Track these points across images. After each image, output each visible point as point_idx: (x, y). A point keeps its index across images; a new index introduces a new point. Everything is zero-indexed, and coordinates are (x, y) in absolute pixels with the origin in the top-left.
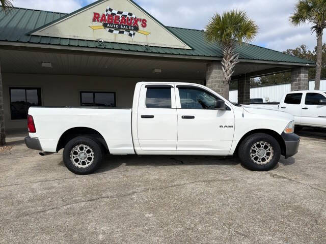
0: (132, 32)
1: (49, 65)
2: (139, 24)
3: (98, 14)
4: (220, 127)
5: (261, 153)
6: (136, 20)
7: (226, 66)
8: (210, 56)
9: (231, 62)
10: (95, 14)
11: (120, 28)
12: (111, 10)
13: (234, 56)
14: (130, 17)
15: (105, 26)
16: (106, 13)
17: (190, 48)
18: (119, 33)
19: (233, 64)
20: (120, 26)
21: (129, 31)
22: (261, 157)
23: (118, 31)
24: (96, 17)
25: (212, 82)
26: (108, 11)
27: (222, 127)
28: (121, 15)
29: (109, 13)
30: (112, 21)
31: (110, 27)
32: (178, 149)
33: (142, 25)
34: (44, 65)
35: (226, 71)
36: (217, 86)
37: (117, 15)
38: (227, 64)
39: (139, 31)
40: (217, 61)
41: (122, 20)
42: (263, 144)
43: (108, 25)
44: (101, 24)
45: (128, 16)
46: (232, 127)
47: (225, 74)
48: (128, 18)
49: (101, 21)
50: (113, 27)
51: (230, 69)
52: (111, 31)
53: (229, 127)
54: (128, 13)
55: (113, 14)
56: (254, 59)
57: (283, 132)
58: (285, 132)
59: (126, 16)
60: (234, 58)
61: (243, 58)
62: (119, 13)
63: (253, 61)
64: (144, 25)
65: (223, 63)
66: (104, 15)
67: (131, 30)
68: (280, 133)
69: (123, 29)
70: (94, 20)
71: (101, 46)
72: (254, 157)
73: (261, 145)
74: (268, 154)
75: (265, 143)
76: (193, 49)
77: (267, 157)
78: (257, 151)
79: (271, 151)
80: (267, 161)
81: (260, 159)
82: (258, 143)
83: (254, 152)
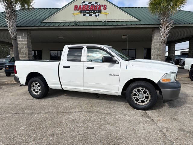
0: (97, 14)
1: (62, 38)
2: (102, 8)
3: (77, 6)
4: (110, 75)
5: (141, 96)
6: (100, 6)
7: (163, 30)
8: (151, 24)
9: (167, 27)
10: (75, 6)
11: (90, 12)
12: (84, 2)
13: (170, 22)
14: (96, 5)
15: (81, 12)
16: (81, 5)
17: (138, 20)
18: (89, 15)
19: (168, 29)
20: (90, 11)
21: (95, 14)
22: (141, 100)
23: (89, 14)
24: (76, 7)
25: (155, 43)
26: (83, 3)
27: (111, 75)
28: (90, 5)
29: (84, 4)
30: (84, 9)
31: (84, 13)
32: (85, 88)
33: (104, 9)
34: (59, 38)
35: (163, 34)
36: (158, 45)
37: (88, 4)
38: (164, 29)
39: (102, 13)
40: (156, 28)
41: (91, 7)
42: (142, 90)
43: (83, 12)
44: (79, 11)
45: (95, 4)
46: (118, 75)
47: (162, 37)
48: (95, 5)
49: (79, 10)
50: (86, 13)
51: (166, 32)
52: (84, 15)
53: (116, 75)
54: (95, 2)
55: (86, 4)
56: (190, 24)
57: (159, 82)
58: (161, 81)
59: (93, 4)
60: (169, 24)
61: (180, 24)
62: (90, 3)
63: (190, 25)
64: (105, 9)
65: (161, 29)
66: (80, 6)
67: (97, 13)
68: (156, 82)
69: (92, 13)
70: (75, 10)
71: (77, 24)
72: (136, 98)
73: (141, 91)
74: (147, 98)
75: (144, 89)
76: (140, 21)
77: (146, 100)
78: (137, 94)
79: (149, 96)
80: (146, 103)
81: (140, 100)
82: (138, 88)
83: (135, 95)
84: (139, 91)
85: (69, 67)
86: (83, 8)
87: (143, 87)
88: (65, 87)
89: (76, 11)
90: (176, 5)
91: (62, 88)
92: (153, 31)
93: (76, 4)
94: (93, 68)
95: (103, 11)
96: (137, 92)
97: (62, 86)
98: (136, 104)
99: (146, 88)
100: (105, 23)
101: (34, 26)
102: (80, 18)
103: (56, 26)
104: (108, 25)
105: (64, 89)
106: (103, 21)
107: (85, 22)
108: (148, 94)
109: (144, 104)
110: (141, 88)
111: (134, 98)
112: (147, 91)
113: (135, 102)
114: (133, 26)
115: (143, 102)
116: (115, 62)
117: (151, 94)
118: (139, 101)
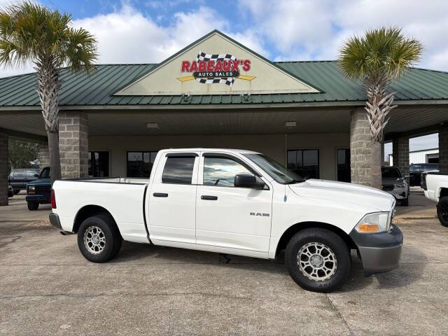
0: (230, 79)
1: (155, 126)
2: (240, 67)
3: (188, 63)
4: (251, 214)
5: (316, 261)
6: (237, 62)
7: (373, 113)
8: (347, 100)
9: (381, 107)
10: (184, 63)
11: (214, 76)
12: (203, 55)
13: (387, 97)
14: (227, 60)
15: (196, 75)
16: (197, 60)
17: (317, 91)
18: (214, 82)
19: (384, 110)
20: (214, 73)
21: (226, 79)
22: (317, 269)
23: (212, 81)
24: (185, 66)
25: (357, 139)
26: (201, 57)
27: (254, 214)
28: (216, 60)
29: (202, 58)
30: (203, 69)
31: (202, 77)
32: (198, 242)
33: (244, 68)
34: (149, 126)
35: (373, 122)
36: (365, 144)
37: (211, 60)
38: (375, 111)
39: (240, 77)
40: (358, 108)
41: (217, 65)
42: (320, 247)
43: (200, 74)
44: (191, 74)
45: (225, 59)
46: (268, 215)
47: (372, 127)
48: (225, 61)
49: (191, 71)
50: (206, 76)
51: (379, 118)
52: (203, 81)
53: (264, 215)
54: (225, 55)
55: (206, 60)
56: (432, 99)
57: (354, 231)
58: (357, 229)
59: (222, 59)
60: (387, 100)
61: (411, 99)
62: (214, 57)
63: (433, 102)
64: (247, 68)
65: (368, 110)
66: (194, 63)
67: (230, 76)
68: (348, 232)
69: (218, 76)
70: (183, 70)
71: (186, 101)
72: (306, 266)
73: (317, 249)
74: (329, 265)
75: (323, 247)
76: (322, 92)
77: (328, 269)
78: (310, 257)
79: (334, 261)
80: (328, 276)
81: (315, 271)
82: (310, 244)
83: (304, 258)
84: (312, 250)
85: (166, 195)
86: (200, 66)
87: (320, 241)
88: (157, 239)
89: (186, 74)
90: (397, 62)
91: (150, 241)
92: (352, 113)
93: (185, 60)
94: (215, 198)
95: (242, 72)
96: (308, 251)
97: (151, 237)
98: (307, 278)
99: (327, 244)
100: (247, 98)
101: (96, 105)
102: (195, 87)
103: (142, 105)
104: (252, 103)
105: (155, 243)
106: (242, 94)
107: (203, 96)
108: (331, 258)
109: (323, 278)
110: (316, 245)
111: (303, 265)
112: (328, 250)
113: (306, 274)
114: (307, 105)
115: (321, 273)
116: (261, 186)
117: (337, 257)
118: (313, 273)
